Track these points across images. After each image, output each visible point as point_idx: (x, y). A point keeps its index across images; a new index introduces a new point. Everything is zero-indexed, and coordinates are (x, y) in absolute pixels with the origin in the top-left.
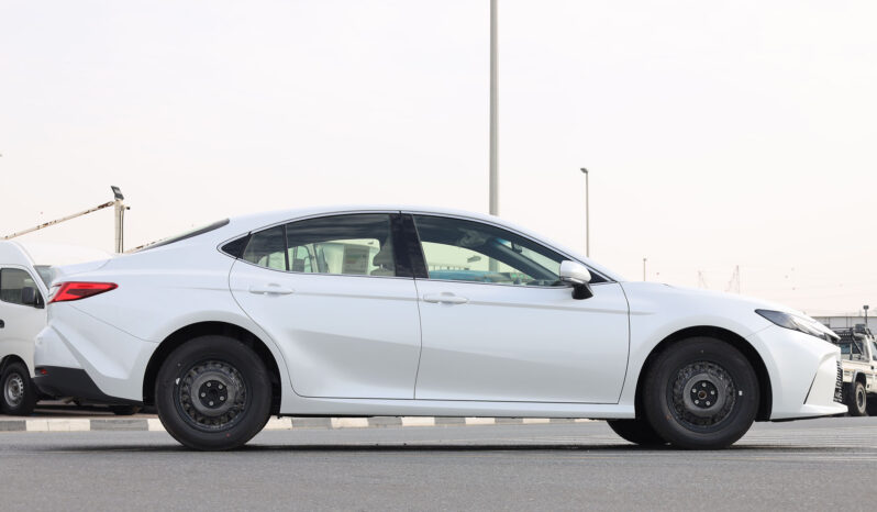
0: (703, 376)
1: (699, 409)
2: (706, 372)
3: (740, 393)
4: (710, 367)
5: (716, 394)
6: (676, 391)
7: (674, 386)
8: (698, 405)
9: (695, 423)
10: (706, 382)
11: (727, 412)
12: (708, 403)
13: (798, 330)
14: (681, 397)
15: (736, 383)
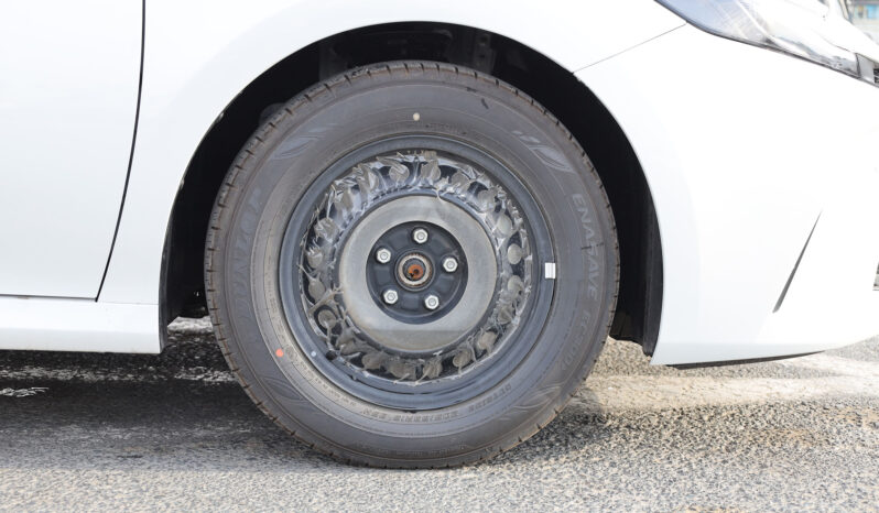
0: (419, 208)
1: (394, 324)
2: (427, 191)
3: (550, 270)
4: (446, 172)
5: (463, 269)
6: (315, 255)
7: (311, 237)
8: (396, 310)
9: (381, 371)
10: (430, 227)
11: (498, 332)
12: (432, 302)
13: (769, 45)
14: (333, 280)
15: (535, 234)
